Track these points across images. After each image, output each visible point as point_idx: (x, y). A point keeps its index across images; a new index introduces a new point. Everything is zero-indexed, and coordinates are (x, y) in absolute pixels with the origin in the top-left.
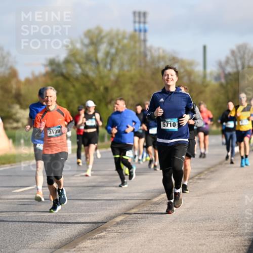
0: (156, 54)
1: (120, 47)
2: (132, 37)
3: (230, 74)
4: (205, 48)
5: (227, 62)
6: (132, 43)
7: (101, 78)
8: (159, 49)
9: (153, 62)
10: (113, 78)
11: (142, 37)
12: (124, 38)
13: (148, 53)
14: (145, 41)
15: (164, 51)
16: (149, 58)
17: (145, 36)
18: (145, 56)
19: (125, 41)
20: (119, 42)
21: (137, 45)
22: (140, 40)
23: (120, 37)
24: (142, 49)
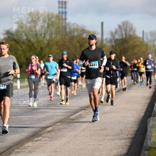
0: (72, 27)
1: (50, 23)
2: (58, 17)
3: (118, 40)
4: (102, 23)
5: (116, 32)
6: (58, 21)
7: (39, 42)
8: (74, 24)
9: (70, 32)
10: (45, 42)
11: (64, 17)
12: (52, 17)
13: (68, 27)
14: (65, 19)
15: (77, 26)
16: (68, 30)
17: (65, 16)
18: (66, 28)
19: (53, 19)
20: (49, 20)
21: (61, 21)
22: (62, 19)
23: (50, 17)
24: (64, 24)
